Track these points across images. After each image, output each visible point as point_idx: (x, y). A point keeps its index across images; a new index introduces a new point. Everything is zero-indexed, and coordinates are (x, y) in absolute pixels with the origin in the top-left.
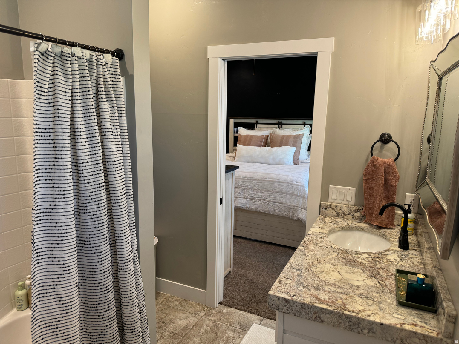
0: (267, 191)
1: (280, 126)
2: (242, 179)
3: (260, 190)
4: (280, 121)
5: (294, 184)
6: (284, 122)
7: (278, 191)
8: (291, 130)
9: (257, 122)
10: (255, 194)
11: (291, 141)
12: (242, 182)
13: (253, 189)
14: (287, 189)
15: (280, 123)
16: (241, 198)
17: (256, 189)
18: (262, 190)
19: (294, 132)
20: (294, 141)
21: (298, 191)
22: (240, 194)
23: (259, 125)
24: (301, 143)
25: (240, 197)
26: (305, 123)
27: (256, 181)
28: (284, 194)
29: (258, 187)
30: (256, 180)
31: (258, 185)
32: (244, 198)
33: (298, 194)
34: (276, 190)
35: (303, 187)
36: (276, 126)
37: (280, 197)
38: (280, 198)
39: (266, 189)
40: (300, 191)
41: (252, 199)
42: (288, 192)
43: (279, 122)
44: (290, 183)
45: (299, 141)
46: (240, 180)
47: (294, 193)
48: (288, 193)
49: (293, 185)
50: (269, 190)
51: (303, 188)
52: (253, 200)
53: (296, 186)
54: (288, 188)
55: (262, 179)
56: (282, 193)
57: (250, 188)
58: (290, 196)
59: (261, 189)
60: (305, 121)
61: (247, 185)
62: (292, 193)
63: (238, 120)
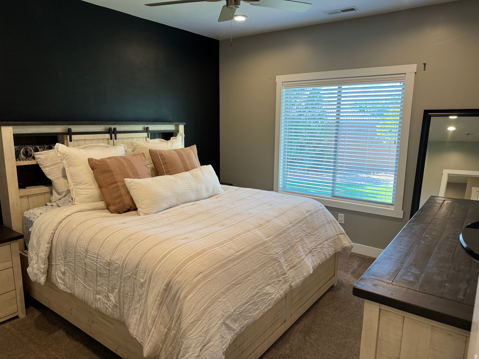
1: (113, 135)
4: (113, 127)
6: (119, 128)
9: (70, 130)
15: (112, 131)
23: (74, 137)
26: (147, 128)
63: (20, 129)
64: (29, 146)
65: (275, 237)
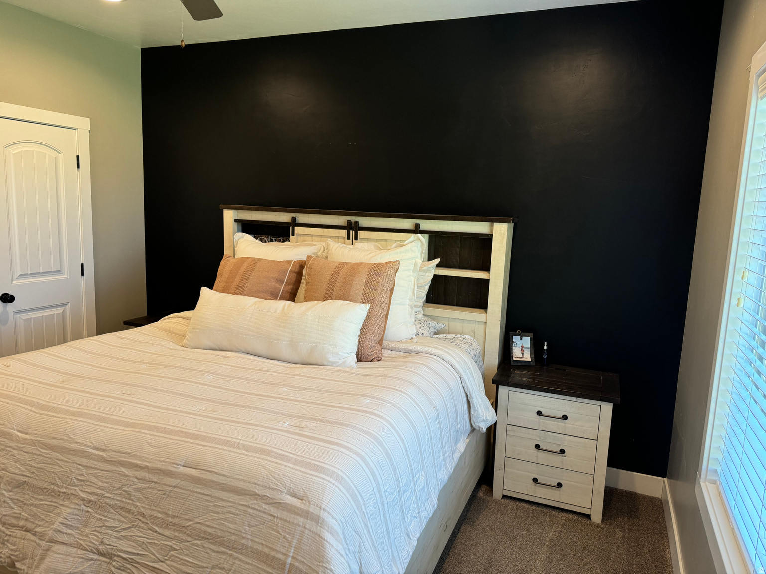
0: (167, 525)
1: (352, 233)
2: (88, 456)
3: (143, 515)
4: (353, 219)
5: (279, 505)
6: (364, 221)
7: (210, 530)
8: (372, 247)
9: (294, 219)
10: (123, 533)
11: (359, 284)
12: (84, 471)
13: (122, 508)
14: (250, 526)
15: (353, 225)
16: (70, 545)
17: (129, 511)
18: (151, 516)
19: (378, 251)
20: (367, 284)
21: (290, 543)
22: (67, 526)
23: (298, 230)
24: (392, 290)
25: (65, 538)
26: (418, 226)
27: (137, 474)
28: (233, 548)
29: (139, 500)
30: (136, 466)
31: (139, 490)
32: (80, 546)
33: (289, 560)
34: (204, 528)
35: (317, 520)
36: (343, 233)
37: (215, 562)
38: (214, 567)
39: (167, 515)
40: (300, 541)
41: (110, 556)
42: (250, 544)
43: (349, 222)
44: (263, 498)
45: (383, 283)
46: (85, 461)
47: (273, 553)
48: (247, 547)
49: (273, 510)
50: (176, 521)
51: (314, 529)
52: (111, 558)
53: (285, 515)
54: (253, 522)
55: (159, 466)
56: (228, 547)
57: (108, 501)
58: (255, 563)
59: (147, 512)
60: (418, 221)
61: (99, 488)
62: (266, 550)
63: (245, 214)
64: (264, 236)
65: (33, 443)
